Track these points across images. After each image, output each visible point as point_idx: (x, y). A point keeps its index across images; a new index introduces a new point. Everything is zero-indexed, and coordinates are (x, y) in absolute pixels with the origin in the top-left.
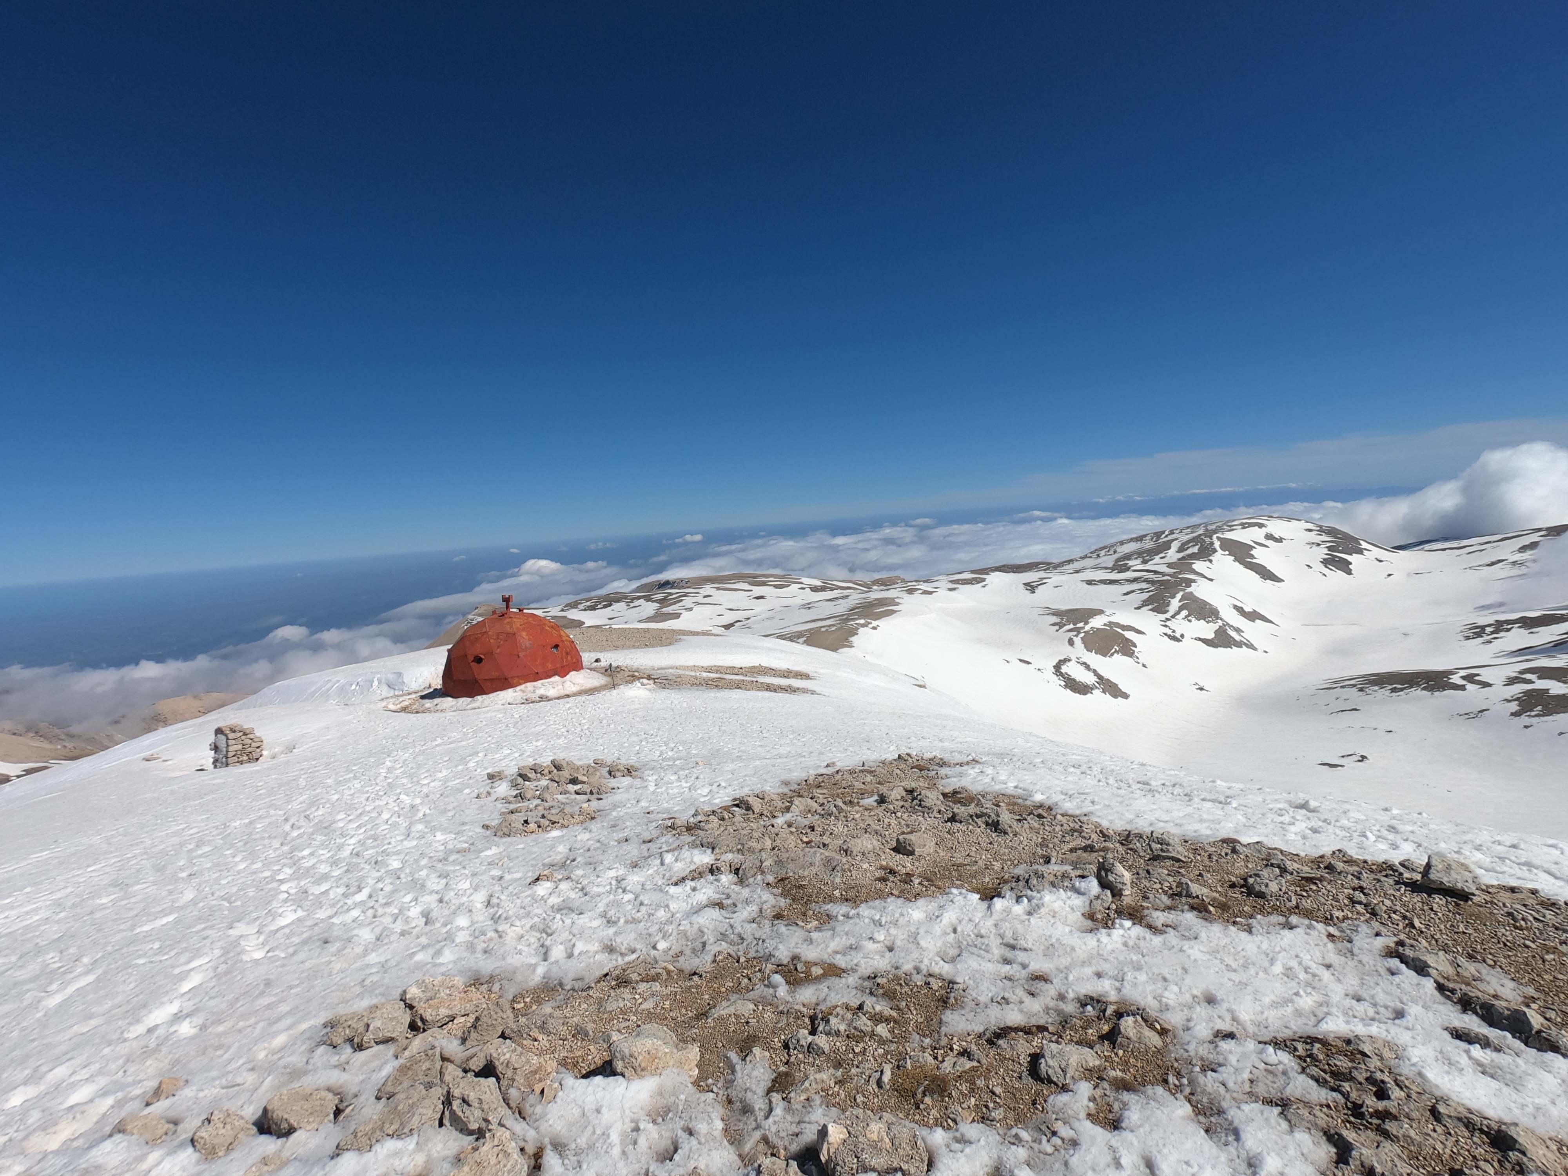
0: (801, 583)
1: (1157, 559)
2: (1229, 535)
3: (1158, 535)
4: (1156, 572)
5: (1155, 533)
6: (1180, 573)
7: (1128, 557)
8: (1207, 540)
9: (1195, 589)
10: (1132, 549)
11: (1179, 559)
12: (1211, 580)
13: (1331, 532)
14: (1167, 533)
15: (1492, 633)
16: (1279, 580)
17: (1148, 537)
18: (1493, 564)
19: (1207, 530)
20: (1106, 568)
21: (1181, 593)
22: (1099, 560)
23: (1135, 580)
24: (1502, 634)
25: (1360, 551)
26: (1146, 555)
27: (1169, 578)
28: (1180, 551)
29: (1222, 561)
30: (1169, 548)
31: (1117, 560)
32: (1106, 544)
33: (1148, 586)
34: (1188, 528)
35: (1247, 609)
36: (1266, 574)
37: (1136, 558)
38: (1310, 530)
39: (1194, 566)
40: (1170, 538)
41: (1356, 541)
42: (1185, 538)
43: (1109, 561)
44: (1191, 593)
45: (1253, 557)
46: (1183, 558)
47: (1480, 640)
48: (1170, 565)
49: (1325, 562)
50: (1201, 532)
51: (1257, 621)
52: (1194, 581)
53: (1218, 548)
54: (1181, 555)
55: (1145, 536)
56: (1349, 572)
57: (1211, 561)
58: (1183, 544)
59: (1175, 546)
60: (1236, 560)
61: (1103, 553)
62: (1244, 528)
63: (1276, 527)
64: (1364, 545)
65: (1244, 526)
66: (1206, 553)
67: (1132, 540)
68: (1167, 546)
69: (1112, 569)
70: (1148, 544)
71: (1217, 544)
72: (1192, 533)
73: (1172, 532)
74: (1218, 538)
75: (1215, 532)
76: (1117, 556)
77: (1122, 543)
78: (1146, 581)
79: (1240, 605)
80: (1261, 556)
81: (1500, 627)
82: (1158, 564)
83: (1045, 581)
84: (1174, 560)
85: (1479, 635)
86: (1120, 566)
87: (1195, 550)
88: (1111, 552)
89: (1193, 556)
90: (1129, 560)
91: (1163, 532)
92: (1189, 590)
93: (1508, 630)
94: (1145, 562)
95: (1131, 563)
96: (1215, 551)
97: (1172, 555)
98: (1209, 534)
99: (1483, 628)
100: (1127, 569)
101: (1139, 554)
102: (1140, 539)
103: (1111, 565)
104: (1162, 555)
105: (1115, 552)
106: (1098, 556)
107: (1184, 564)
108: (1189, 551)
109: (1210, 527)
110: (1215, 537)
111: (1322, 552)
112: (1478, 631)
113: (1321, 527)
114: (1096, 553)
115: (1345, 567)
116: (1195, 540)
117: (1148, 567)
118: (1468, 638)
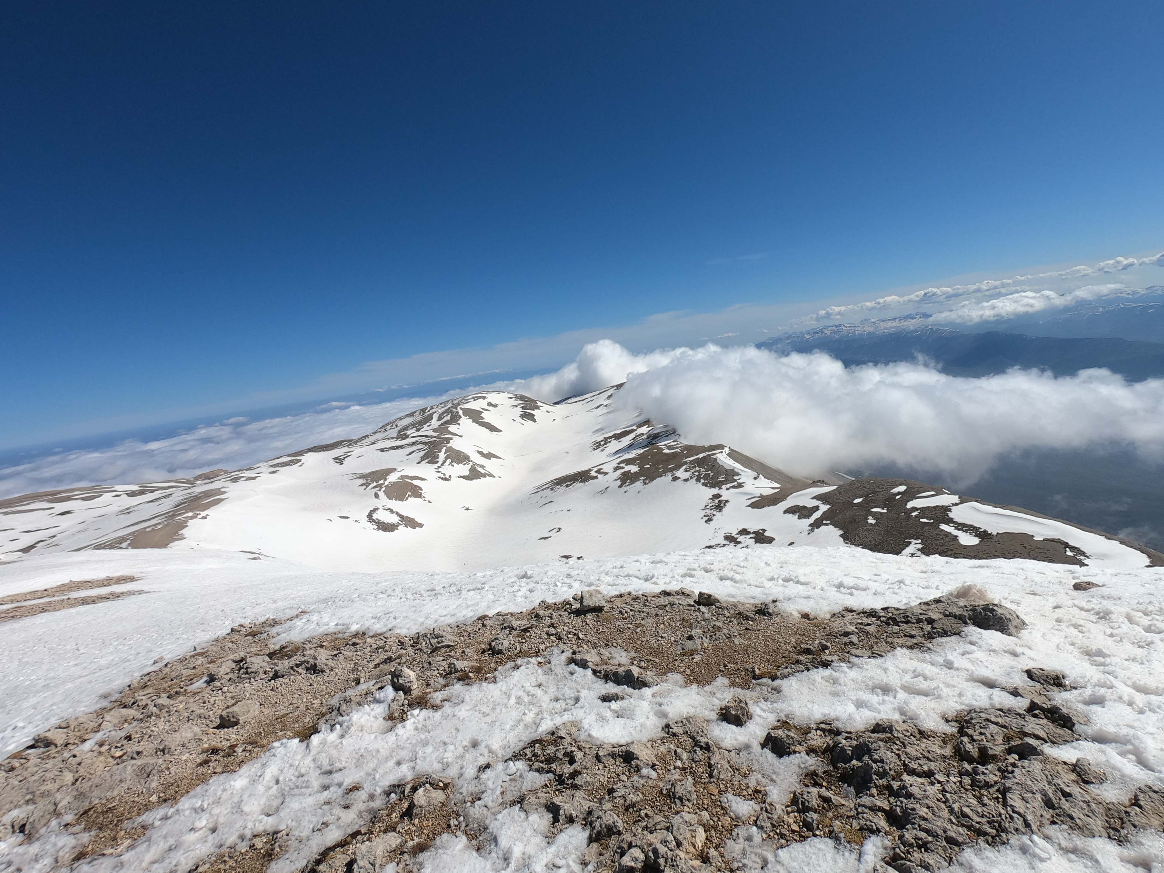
0: (115, 491)
1: (425, 427)
2: (467, 406)
3: (423, 410)
4: (426, 436)
5: (421, 410)
6: (441, 434)
7: (406, 428)
8: (455, 410)
9: (451, 444)
10: (408, 423)
11: (440, 426)
12: (461, 436)
13: (522, 398)
14: (429, 409)
15: (604, 445)
16: (500, 431)
17: (417, 413)
18: (598, 407)
19: (453, 404)
20: (392, 438)
21: (445, 448)
22: (386, 433)
23: (414, 444)
24: (608, 445)
25: (538, 408)
26: (418, 425)
27: (435, 439)
28: (439, 419)
29: (465, 422)
30: (432, 419)
31: (400, 431)
32: (389, 421)
33: (422, 446)
34: (442, 403)
35: (485, 452)
36: (492, 428)
37: (412, 429)
38: (511, 398)
39: (449, 429)
40: (431, 412)
41: (535, 401)
42: (441, 411)
43: (394, 433)
44: (451, 447)
45: (483, 418)
46: (442, 424)
47: (599, 450)
48: (434, 430)
49: (522, 416)
50: (450, 406)
51: (492, 459)
52: (451, 439)
53: (462, 415)
54: (440, 422)
55: (415, 412)
56: (535, 421)
57: (459, 424)
58: (441, 415)
59: (435, 417)
60: (474, 421)
61: (388, 427)
62: (475, 400)
63: (492, 398)
64: (539, 404)
65: (475, 399)
66: (455, 419)
67: (406, 416)
68: (430, 418)
69: (397, 438)
70: (418, 418)
71: (461, 413)
72: (445, 407)
73: (432, 408)
74: (461, 408)
75: (458, 404)
76: (398, 428)
77: (400, 419)
78: (421, 443)
79: (480, 450)
80: (487, 417)
81: (606, 440)
82: (427, 430)
83: (349, 454)
84: (436, 426)
85: (598, 447)
86: (402, 435)
87: (448, 418)
88: (394, 426)
89: (448, 422)
90: (407, 430)
91: (427, 408)
92: (449, 445)
93: (610, 442)
94: (418, 430)
95: (409, 432)
96: (460, 417)
97: (435, 423)
98: (455, 406)
99: (599, 443)
100: (407, 437)
101: (413, 425)
102: (412, 415)
103: (395, 436)
104: (428, 424)
105: (397, 426)
106: (385, 430)
107: (443, 429)
108: (445, 419)
109: (455, 402)
110: (458, 408)
111: (519, 411)
112: (598, 445)
113: (516, 395)
114: (384, 428)
115: (531, 418)
116: (447, 411)
117: (420, 433)
118: (594, 450)
